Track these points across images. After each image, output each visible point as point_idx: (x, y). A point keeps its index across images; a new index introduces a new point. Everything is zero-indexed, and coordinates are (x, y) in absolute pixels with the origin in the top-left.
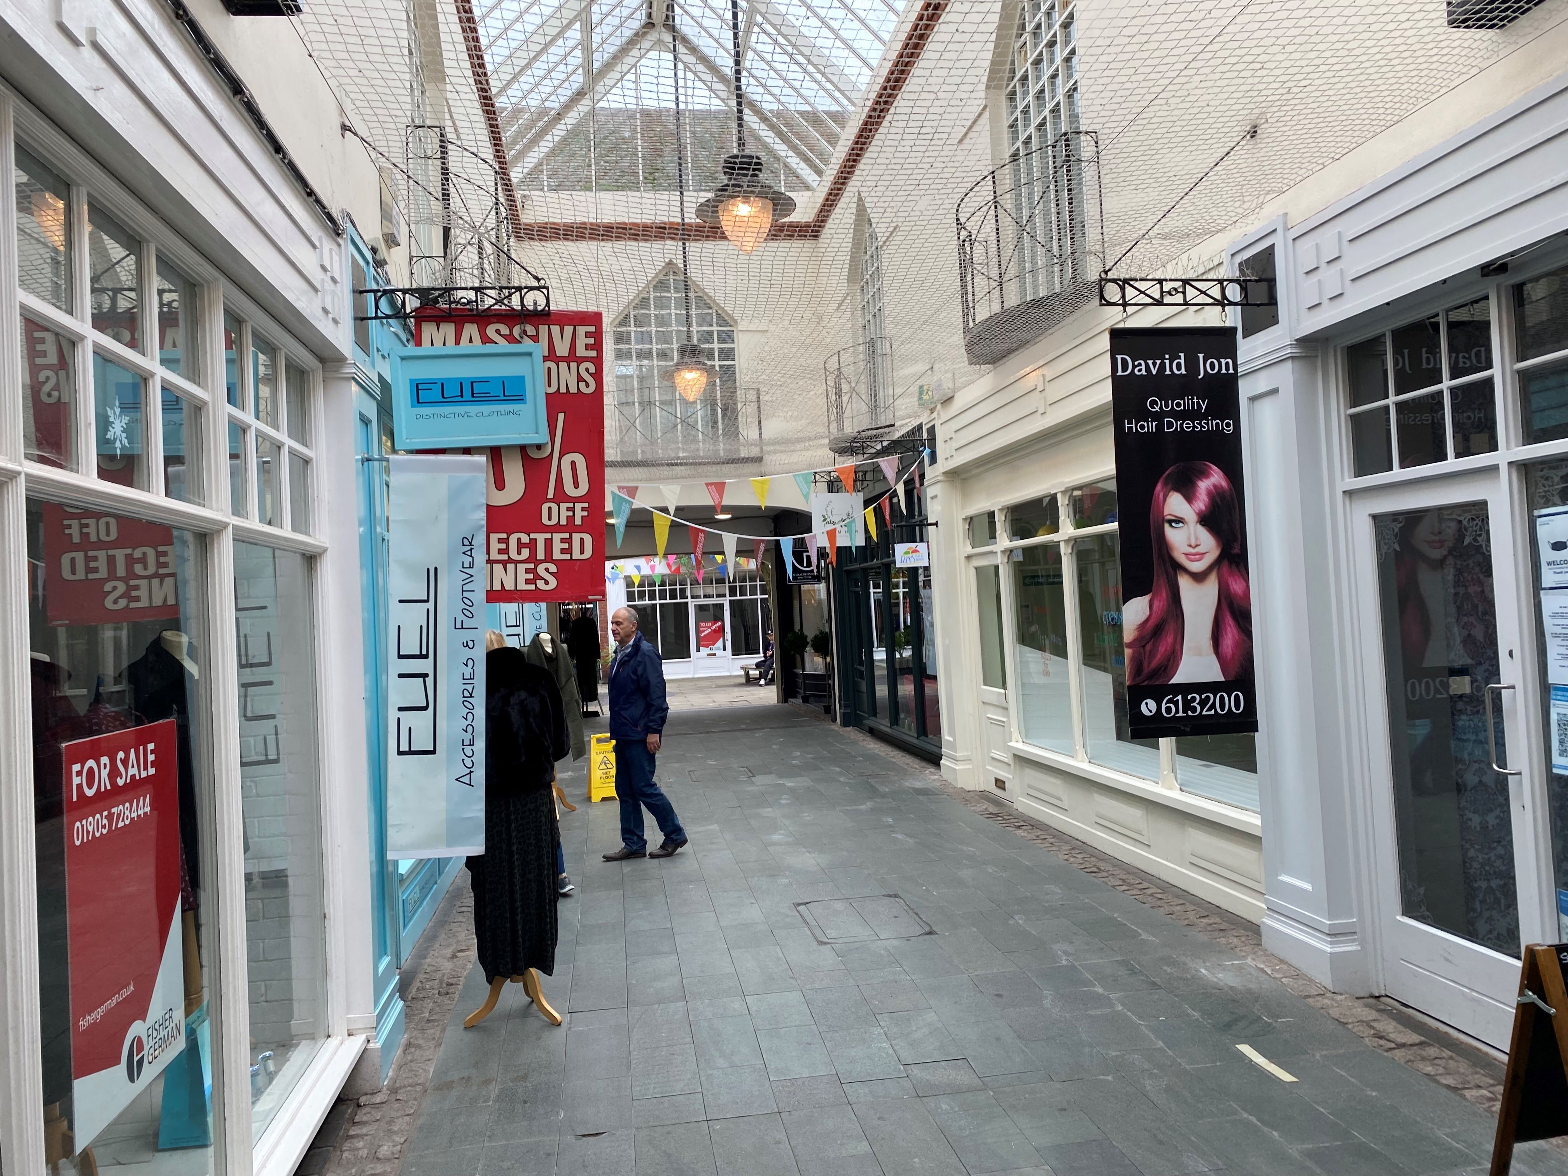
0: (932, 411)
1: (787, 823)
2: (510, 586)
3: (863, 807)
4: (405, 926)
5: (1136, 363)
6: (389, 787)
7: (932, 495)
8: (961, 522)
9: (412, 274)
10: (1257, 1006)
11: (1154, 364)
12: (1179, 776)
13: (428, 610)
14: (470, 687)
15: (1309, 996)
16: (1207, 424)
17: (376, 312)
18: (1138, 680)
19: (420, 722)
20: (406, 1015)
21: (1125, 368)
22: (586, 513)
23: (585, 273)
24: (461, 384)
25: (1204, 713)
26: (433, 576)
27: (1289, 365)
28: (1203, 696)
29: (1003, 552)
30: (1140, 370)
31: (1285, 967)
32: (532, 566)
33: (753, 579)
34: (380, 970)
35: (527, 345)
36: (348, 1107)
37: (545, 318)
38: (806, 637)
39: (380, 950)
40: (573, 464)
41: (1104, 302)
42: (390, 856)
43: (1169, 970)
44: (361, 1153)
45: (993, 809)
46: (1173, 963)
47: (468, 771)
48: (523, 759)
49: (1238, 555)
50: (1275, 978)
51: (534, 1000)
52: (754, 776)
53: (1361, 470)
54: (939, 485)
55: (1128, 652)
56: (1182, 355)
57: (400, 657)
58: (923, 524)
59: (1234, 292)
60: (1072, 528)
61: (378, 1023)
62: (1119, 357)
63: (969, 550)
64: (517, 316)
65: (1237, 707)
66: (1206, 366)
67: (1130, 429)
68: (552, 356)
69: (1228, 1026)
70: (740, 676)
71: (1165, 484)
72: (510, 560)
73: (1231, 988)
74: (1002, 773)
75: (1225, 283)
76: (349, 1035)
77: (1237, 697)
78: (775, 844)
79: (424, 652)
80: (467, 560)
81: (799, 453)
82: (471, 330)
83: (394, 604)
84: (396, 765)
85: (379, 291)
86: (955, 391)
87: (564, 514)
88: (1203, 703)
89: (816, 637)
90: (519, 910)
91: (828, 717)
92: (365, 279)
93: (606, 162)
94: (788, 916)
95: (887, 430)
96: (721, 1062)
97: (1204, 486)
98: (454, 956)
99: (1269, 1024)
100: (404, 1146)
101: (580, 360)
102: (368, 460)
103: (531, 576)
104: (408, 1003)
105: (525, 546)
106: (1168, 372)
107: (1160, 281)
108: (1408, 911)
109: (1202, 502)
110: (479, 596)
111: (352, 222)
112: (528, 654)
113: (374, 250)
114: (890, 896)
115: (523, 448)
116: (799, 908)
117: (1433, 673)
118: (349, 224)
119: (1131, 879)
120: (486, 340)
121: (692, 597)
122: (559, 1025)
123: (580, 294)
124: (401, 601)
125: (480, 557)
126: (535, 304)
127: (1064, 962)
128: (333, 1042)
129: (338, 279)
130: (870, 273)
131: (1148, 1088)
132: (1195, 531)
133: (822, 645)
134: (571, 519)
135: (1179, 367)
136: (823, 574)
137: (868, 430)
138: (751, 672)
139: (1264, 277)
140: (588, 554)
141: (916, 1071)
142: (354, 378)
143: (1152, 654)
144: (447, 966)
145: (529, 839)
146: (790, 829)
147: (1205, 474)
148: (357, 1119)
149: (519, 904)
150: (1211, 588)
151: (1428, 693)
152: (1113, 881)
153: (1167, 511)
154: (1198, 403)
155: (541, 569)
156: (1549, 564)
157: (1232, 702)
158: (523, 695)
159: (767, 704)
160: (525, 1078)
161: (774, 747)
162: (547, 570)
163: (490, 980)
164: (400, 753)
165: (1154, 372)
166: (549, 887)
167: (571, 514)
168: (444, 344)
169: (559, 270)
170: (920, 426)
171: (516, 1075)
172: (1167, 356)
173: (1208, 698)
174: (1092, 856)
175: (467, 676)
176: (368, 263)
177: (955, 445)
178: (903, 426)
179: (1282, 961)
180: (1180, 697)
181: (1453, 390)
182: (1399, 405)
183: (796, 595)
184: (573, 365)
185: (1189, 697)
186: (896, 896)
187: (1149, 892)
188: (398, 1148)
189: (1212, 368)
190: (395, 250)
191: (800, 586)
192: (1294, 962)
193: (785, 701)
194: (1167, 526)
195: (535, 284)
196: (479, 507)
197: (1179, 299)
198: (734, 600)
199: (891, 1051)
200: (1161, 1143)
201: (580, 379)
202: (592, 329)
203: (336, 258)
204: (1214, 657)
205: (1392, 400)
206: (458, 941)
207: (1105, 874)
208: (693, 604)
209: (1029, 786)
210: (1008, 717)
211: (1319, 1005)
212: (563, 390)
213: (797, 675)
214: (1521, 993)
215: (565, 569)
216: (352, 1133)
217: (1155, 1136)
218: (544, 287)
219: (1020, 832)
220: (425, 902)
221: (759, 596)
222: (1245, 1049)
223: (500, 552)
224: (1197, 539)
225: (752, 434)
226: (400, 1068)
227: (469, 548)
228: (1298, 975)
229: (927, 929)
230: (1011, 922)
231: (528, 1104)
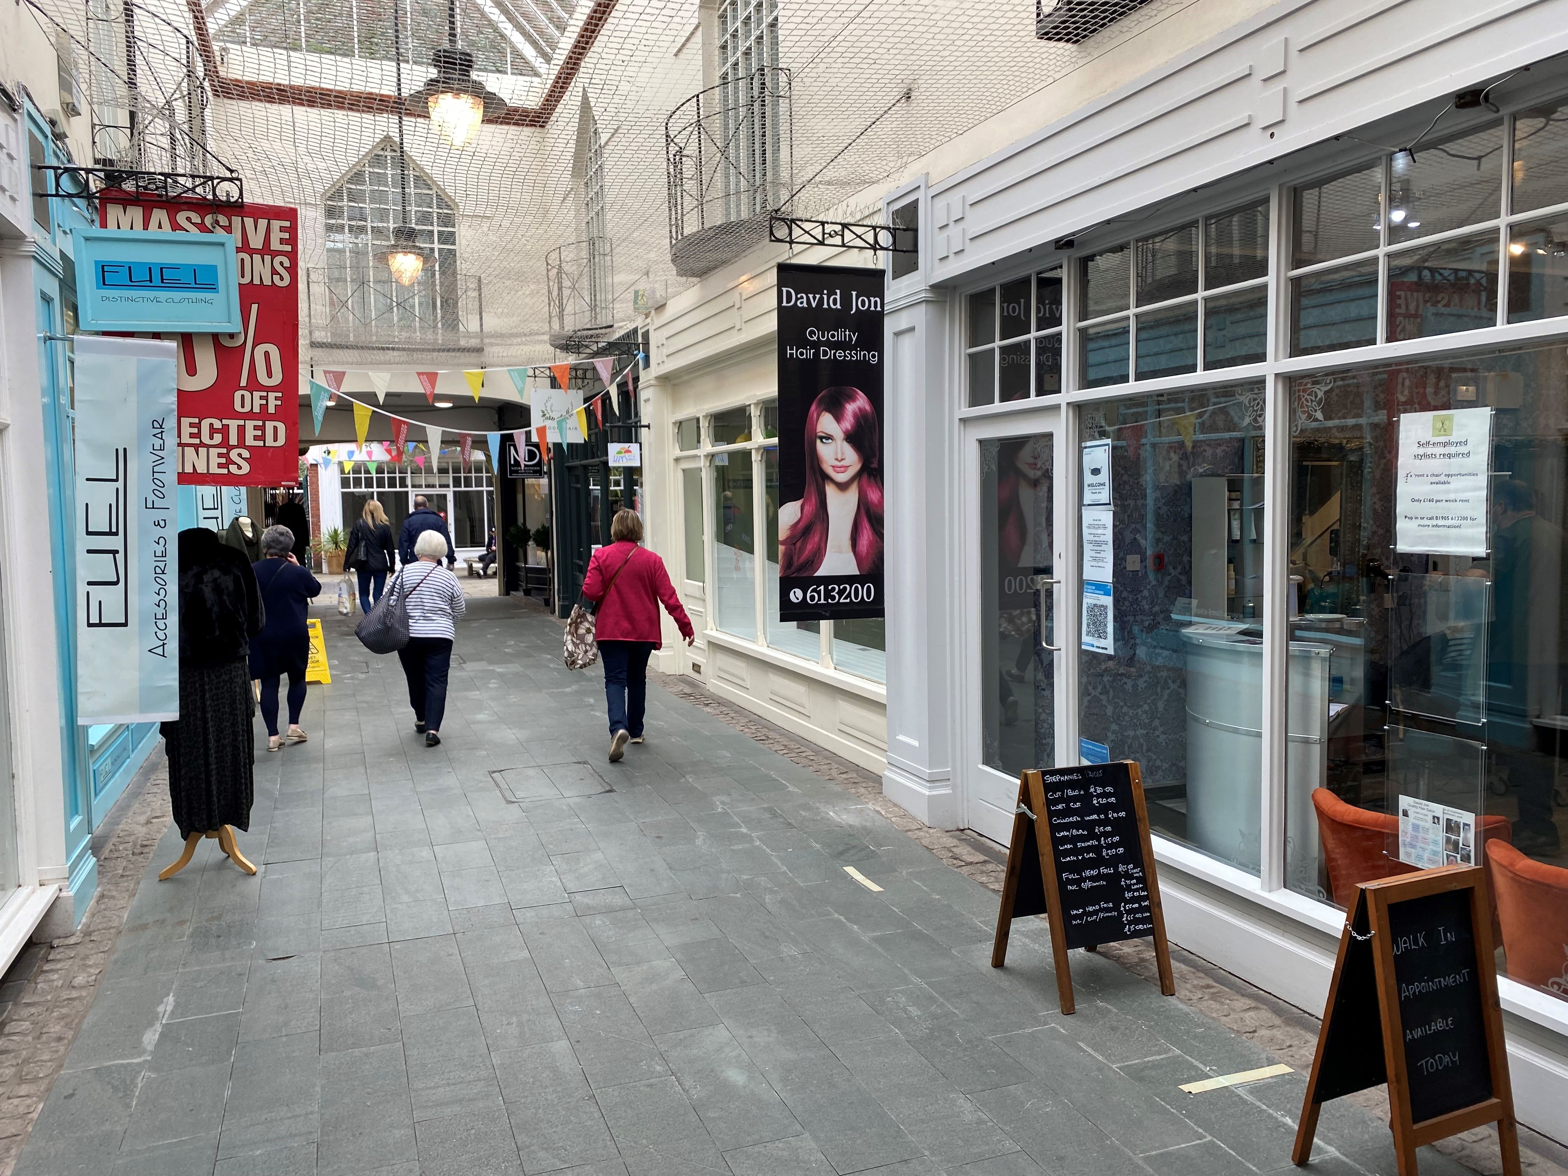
0: (647, 316)
1: (492, 705)
2: (202, 469)
3: (568, 690)
4: (96, 795)
5: (799, 296)
6: (79, 657)
7: (646, 398)
8: (671, 426)
9: (94, 143)
10: (867, 839)
11: (814, 298)
12: (835, 657)
13: (117, 489)
14: (162, 565)
15: (910, 830)
16: (856, 354)
17: (57, 190)
18: (789, 572)
19: (111, 597)
20: (99, 872)
21: (789, 300)
22: (279, 403)
23: (280, 168)
24: (150, 268)
25: (841, 601)
26: (122, 457)
27: (923, 307)
28: (841, 587)
29: (706, 456)
30: (802, 303)
31: (896, 809)
32: (224, 451)
33: (479, 470)
34: (72, 827)
35: (220, 235)
36: (41, 949)
37: (238, 209)
38: (529, 531)
39: (72, 809)
40: (267, 354)
41: (773, 238)
42: (81, 721)
43: (804, 813)
44: (55, 983)
45: (688, 690)
46: (806, 807)
47: (161, 643)
48: (217, 633)
49: (875, 469)
50: (887, 818)
51: (230, 854)
52: (465, 662)
53: (974, 401)
54: (651, 389)
55: (781, 548)
56: (838, 291)
57: (89, 533)
58: (638, 426)
59: (885, 238)
60: (762, 438)
61: (71, 874)
62: (784, 289)
63: (678, 453)
64: (208, 205)
65: (869, 596)
66: (858, 303)
67: (791, 354)
68: (245, 247)
69: (841, 853)
70: (463, 569)
71: (819, 405)
72: (202, 445)
73: (851, 826)
74: (699, 658)
75: (878, 230)
76: (41, 885)
77: (869, 587)
78: (479, 722)
79: (114, 530)
80: (158, 442)
81: (517, 347)
82: (159, 215)
83: (81, 483)
84: (85, 636)
85: (60, 168)
86: (667, 299)
87: (257, 402)
88: (841, 593)
89: (538, 531)
90: (214, 772)
91: (548, 609)
92: (44, 154)
93: (317, 19)
94: (481, 782)
95: (603, 331)
96: (405, 898)
97: (851, 408)
98: (148, 822)
99: (874, 851)
100: (99, 977)
101: (275, 254)
102: (50, 339)
103: (223, 461)
104: (101, 863)
105: (217, 431)
106: (825, 306)
107: (823, 224)
108: (987, 761)
109: (848, 423)
110: (171, 478)
111: (28, 95)
112: (227, 539)
113: (53, 123)
114: (579, 763)
115: (215, 337)
116: (493, 775)
117: (1025, 571)
118: (26, 99)
119: (792, 745)
120: (176, 226)
121: (413, 486)
122: (254, 874)
123: (275, 186)
124: (88, 480)
125: (171, 440)
126: (228, 195)
127: (720, 810)
128: (24, 891)
129: (15, 155)
130: (594, 170)
131: (767, 900)
132: (842, 447)
133: (543, 539)
134: (264, 407)
135: (835, 303)
136: (545, 469)
137: (584, 330)
138: (475, 565)
139: (910, 227)
140: (281, 441)
141: (578, 897)
142: (34, 257)
143: (802, 549)
144: (141, 831)
145: (224, 707)
146: (495, 709)
147: (852, 398)
148: (50, 957)
149: (214, 767)
150: (852, 496)
151: (1021, 589)
152: (777, 747)
153: (819, 429)
154: (850, 335)
155: (233, 455)
156: (1089, 486)
157: (864, 593)
158: (217, 573)
159: (488, 596)
160: (219, 918)
161: (489, 636)
162: (240, 455)
163: (185, 836)
164: (90, 625)
165: (814, 305)
166: (244, 751)
167: (264, 402)
168: (132, 228)
169: (253, 163)
170: (635, 331)
171: (210, 916)
172: (825, 292)
173: (845, 588)
174: (764, 727)
175: (159, 554)
176: (46, 137)
177: (665, 351)
178: (620, 327)
179: (895, 805)
180: (822, 588)
181: (1037, 339)
182: (1003, 349)
183: (520, 489)
184: (268, 258)
185: (830, 587)
186: (585, 763)
187: (804, 755)
188: (94, 978)
189: (863, 304)
190: (74, 120)
191: (523, 480)
192: (905, 805)
193: (507, 593)
194: (818, 441)
195: (228, 175)
196: (169, 391)
197: (838, 240)
198: (459, 492)
199: (559, 883)
200: (767, 937)
201: (274, 272)
202: (287, 224)
203: (12, 134)
204: (852, 554)
205: (998, 343)
206: (152, 810)
207: (772, 741)
208: (414, 493)
209: (720, 669)
210: (705, 607)
211: (915, 837)
212: (257, 281)
213: (519, 568)
214: (1018, 807)
215: (258, 456)
216: (46, 968)
217: (764, 933)
218: (237, 179)
219: (708, 709)
220: (117, 775)
221: (485, 488)
222: (851, 870)
223: (192, 435)
224: (843, 453)
225: (473, 325)
226: (93, 915)
227: (160, 430)
228: (905, 815)
229: (608, 788)
230: (683, 780)
231: (221, 938)
